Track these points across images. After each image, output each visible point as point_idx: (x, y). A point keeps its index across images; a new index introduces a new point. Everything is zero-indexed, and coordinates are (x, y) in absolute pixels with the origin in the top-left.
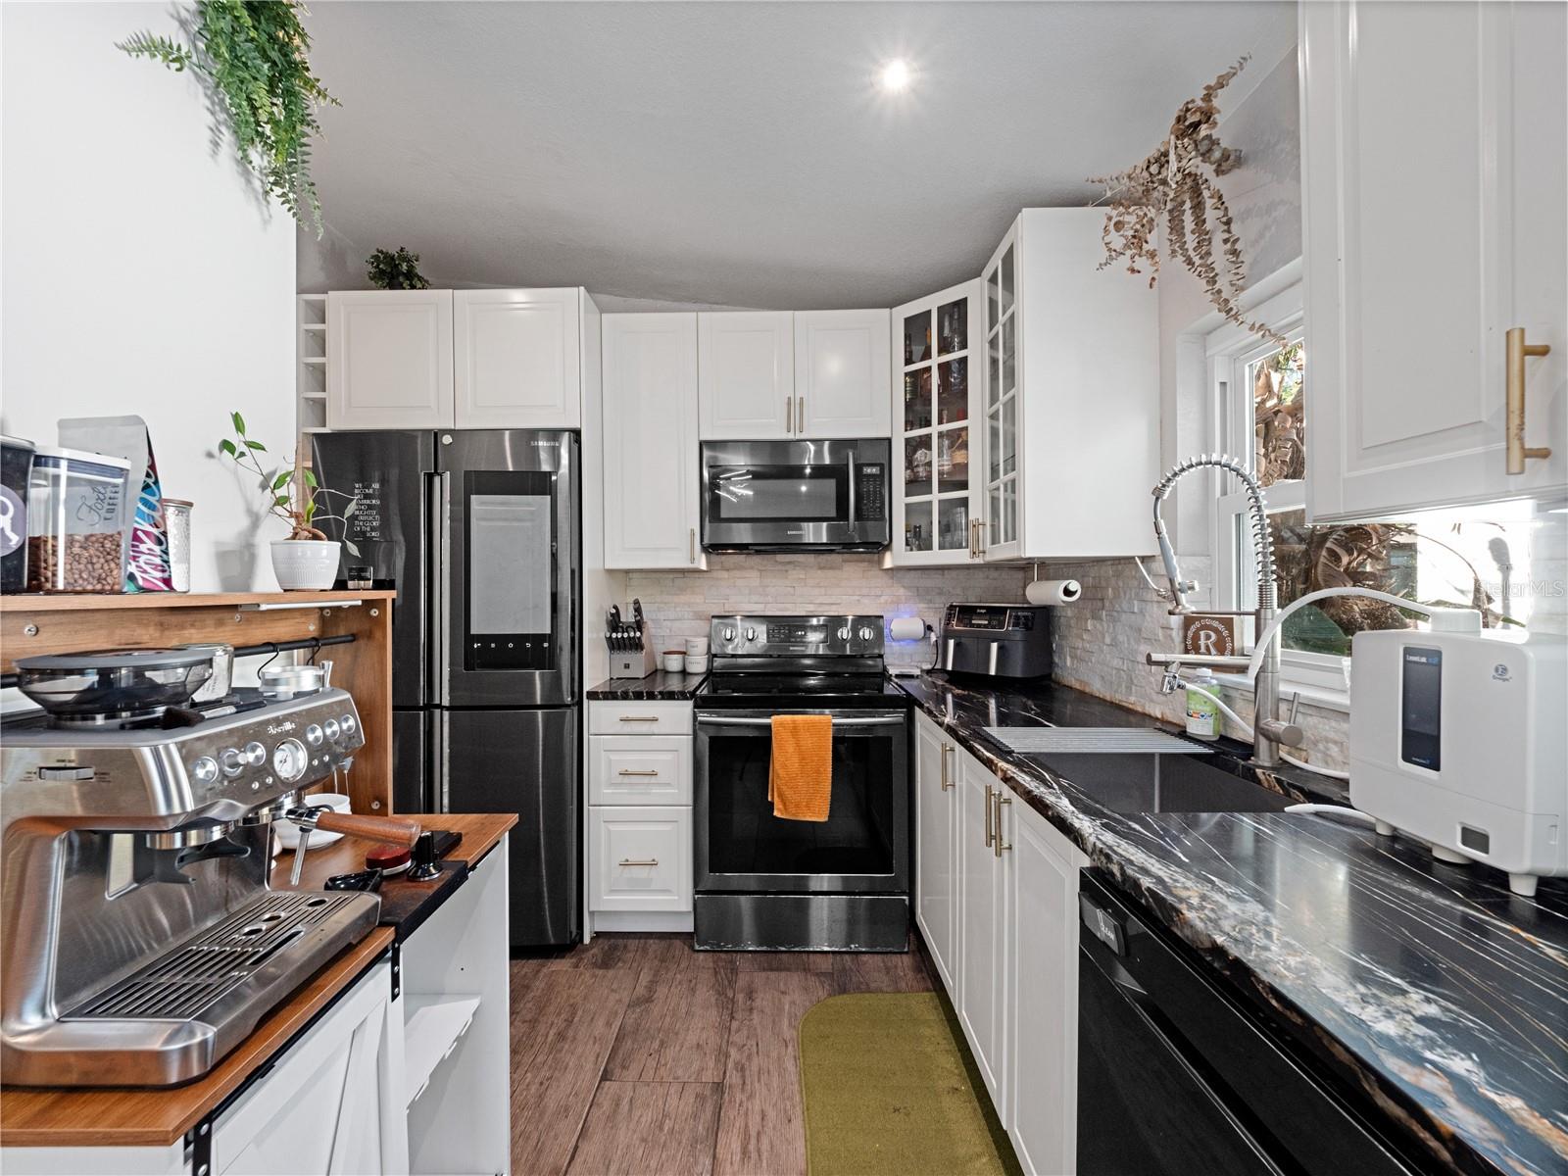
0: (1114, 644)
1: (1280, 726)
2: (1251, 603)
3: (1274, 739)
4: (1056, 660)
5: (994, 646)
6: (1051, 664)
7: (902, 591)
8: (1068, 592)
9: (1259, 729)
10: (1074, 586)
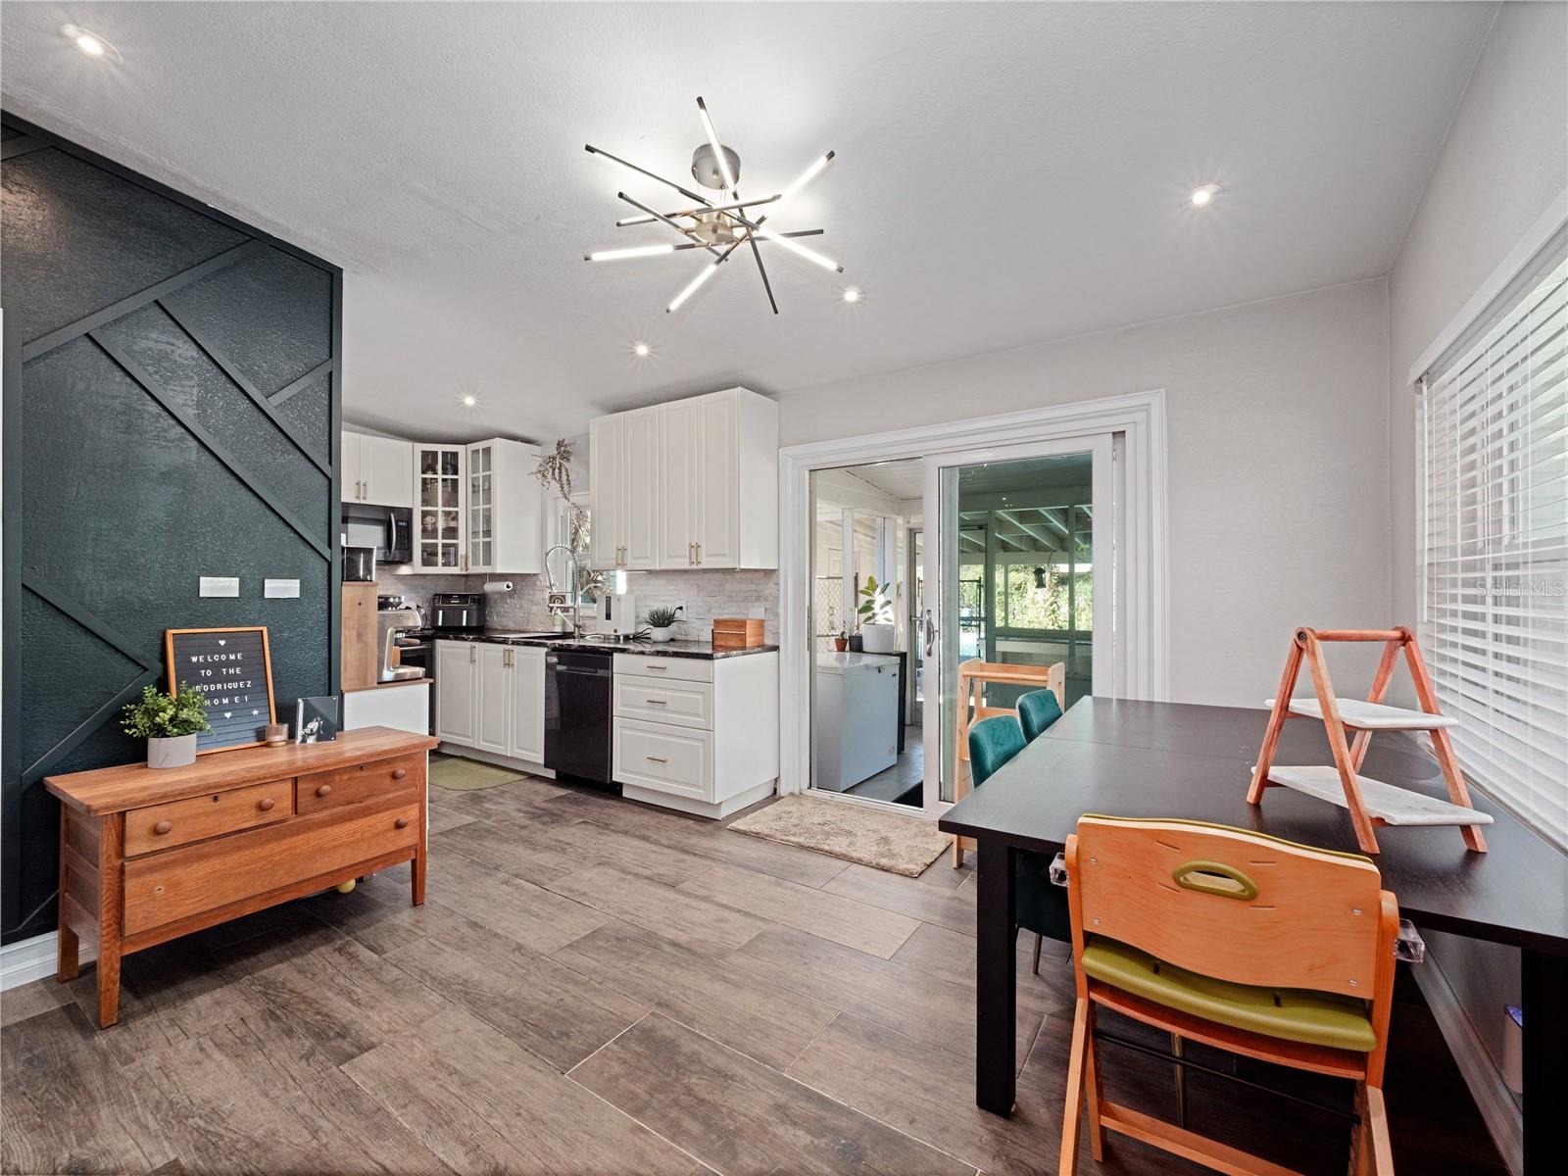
0: (521, 607)
1: (581, 623)
2: (569, 589)
3: (579, 627)
4: (488, 618)
5: (465, 612)
6: (485, 621)
7: (402, 587)
8: (508, 587)
9: (575, 625)
10: (511, 584)
